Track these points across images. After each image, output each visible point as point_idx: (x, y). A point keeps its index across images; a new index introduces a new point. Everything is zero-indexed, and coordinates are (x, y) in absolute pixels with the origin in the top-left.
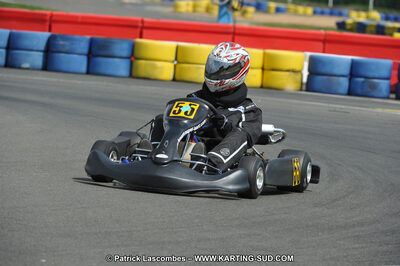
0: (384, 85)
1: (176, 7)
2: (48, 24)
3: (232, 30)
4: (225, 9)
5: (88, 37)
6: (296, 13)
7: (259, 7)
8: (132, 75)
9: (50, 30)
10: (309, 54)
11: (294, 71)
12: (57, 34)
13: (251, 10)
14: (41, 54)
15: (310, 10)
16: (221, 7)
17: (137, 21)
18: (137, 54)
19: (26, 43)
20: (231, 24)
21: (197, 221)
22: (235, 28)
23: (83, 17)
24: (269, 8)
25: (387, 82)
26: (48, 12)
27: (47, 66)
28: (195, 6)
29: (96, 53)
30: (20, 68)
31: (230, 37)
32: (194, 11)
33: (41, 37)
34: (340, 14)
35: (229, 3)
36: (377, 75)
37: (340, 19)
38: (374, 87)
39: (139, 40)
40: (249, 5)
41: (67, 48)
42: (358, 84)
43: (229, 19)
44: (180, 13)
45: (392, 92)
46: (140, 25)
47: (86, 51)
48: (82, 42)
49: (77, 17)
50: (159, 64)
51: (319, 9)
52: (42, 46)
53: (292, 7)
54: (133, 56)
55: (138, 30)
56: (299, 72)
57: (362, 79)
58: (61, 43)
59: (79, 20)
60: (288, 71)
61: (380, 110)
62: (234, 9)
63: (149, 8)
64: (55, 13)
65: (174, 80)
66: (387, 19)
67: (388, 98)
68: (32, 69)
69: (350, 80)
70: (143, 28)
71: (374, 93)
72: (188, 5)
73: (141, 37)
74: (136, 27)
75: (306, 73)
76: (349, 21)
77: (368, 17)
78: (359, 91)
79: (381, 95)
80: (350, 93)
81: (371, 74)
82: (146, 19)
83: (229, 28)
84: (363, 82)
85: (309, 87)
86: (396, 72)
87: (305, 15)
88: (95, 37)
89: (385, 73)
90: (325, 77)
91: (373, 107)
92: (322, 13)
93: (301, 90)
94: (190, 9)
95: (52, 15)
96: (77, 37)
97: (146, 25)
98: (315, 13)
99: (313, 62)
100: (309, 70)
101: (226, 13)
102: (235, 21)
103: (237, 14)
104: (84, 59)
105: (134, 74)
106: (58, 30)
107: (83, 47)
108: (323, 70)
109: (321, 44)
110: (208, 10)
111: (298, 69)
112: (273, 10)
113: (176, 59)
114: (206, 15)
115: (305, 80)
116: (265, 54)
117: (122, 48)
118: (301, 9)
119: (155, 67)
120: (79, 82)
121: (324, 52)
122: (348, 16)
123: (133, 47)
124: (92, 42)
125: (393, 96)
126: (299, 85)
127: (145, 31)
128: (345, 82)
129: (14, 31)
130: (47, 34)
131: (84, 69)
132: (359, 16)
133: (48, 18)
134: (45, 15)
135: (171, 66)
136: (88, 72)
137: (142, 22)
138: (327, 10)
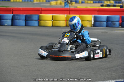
0: (117, 23)
1: (50, 3)
2: (12, 11)
3: (69, 10)
4: (66, 3)
5: (25, 15)
6: (88, 3)
7: (76, 2)
8: (39, 25)
9: (13, 14)
10: (93, 15)
11: (89, 21)
12: (15, 14)
13: (74, 3)
14: (11, 21)
15: (92, 2)
16: (65, 3)
17: (39, 9)
18: (40, 19)
19: (6, 18)
20: (69, 8)
21: (64, 69)
22: (70, 9)
23: (23, 9)
24: (79, 2)
25: (118, 22)
26: (12, 8)
27: (13, 25)
28: (56, 3)
29: (27, 19)
30: (4, 26)
31: (69, 12)
32: (56, 4)
33: (10, 16)
34: (101, 2)
35: (67, 1)
36: (115, 20)
37: (102, 4)
38: (114, 24)
39: (40, 15)
40: (73, 1)
41: (18, 19)
42: (109, 23)
43: (68, 6)
44: (52, 5)
45: (120, 25)
46: (41, 10)
47: (24, 19)
48: (23, 16)
49: (21, 9)
50: (47, 21)
51: (95, 1)
52: (11, 18)
53: (86, 1)
54: (39, 20)
55: (40, 12)
56: (91, 21)
57: (110, 22)
58: (16, 17)
59: (22, 10)
60: (87, 21)
61: (117, 31)
62: (69, 3)
63: (42, 5)
64: (14, 8)
65: (52, 26)
66: (116, 3)
67: (119, 27)
68: (8, 26)
69: (107, 23)
70: (41, 11)
71: (115, 26)
72: (54, 3)
73: (41, 13)
74: (39, 11)
75: (93, 21)
76: (105, 4)
77: (110, 3)
78: (110, 26)
79: (117, 26)
80: (107, 26)
81: (113, 20)
82: (42, 8)
83: (68, 9)
84: (111, 23)
85: (94, 25)
86: (121, 19)
87: (90, 3)
88: (27, 14)
89: (117, 20)
90: (99, 22)
91: (115, 30)
92: (96, 2)
93: (92, 26)
94: (55, 4)
95: (13, 9)
96: (21, 15)
97: (42, 10)
98: (94, 2)
99: (95, 18)
100: (94, 20)
101: (67, 4)
102: (70, 7)
103: (70, 4)
104: (24, 22)
105: (40, 25)
106: (15, 13)
107: (24, 18)
108: (98, 20)
109: (97, 12)
110: (61, 4)
111: (90, 20)
112: (80, 2)
113: (52, 20)
114: (60, 5)
115: (93, 23)
116: (80, 16)
117: (35, 17)
118: (89, 2)
119: (46, 22)
120: (23, 29)
121: (98, 14)
122: (104, 3)
123: (39, 17)
124: (26, 16)
125: (120, 26)
126: (91, 25)
127: (42, 12)
128: (105, 23)
129: (2, 14)
130: (12, 15)
131: (24, 24)
132: (107, 3)
133: (12, 10)
134: (11, 9)
135: (51, 22)
136: (26, 25)
137: (41, 9)
138: (97, 1)
